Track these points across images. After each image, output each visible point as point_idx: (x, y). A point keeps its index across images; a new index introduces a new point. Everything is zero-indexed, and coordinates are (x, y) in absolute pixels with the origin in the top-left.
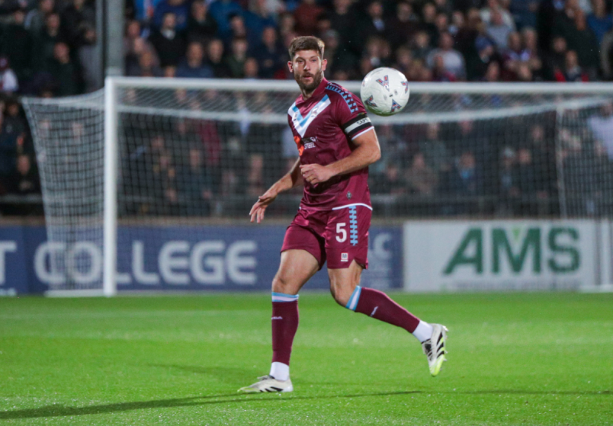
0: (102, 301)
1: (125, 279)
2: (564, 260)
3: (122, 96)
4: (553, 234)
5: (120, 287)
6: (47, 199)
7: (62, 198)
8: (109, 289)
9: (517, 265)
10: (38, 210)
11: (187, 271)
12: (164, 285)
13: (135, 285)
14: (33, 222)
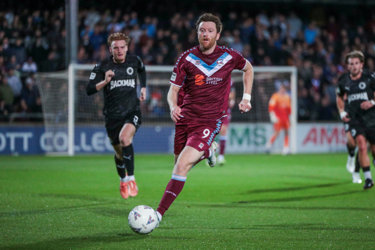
0: (68, 158)
1: (78, 148)
2: (260, 140)
3: (77, 72)
4: (256, 130)
5: (76, 152)
6: (46, 115)
7: (51, 115)
8: (71, 152)
9: (240, 142)
10: (41, 120)
11: (104, 145)
12: (94, 151)
13: (82, 151)
14: (39, 125)
